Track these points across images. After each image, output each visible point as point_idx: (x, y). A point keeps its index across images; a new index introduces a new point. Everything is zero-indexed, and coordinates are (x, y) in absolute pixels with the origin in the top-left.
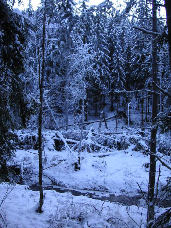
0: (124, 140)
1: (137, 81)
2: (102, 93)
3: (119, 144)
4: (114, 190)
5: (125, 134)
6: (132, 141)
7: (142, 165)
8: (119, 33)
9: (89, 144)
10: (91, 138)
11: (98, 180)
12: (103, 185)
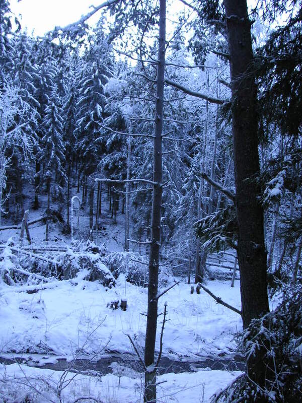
0: (69, 262)
1: (85, 159)
2: (23, 178)
3: (60, 269)
4: (63, 350)
5: (70, 252)
6: (83, 264)
7: (107, 305)
8: (54, 73)
9: (8, 270)
10: (10, 258)
11: (34, 333)
12: (44, 342)
